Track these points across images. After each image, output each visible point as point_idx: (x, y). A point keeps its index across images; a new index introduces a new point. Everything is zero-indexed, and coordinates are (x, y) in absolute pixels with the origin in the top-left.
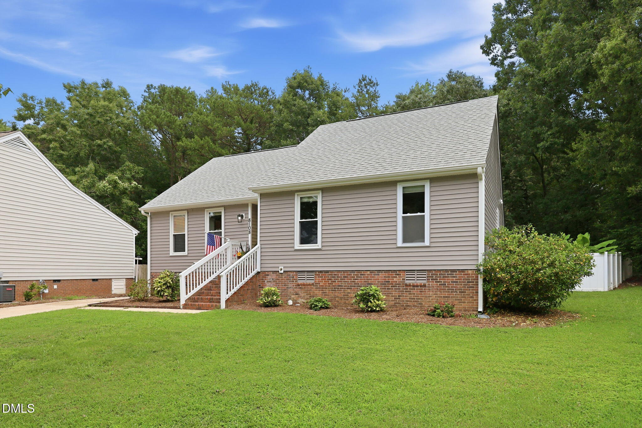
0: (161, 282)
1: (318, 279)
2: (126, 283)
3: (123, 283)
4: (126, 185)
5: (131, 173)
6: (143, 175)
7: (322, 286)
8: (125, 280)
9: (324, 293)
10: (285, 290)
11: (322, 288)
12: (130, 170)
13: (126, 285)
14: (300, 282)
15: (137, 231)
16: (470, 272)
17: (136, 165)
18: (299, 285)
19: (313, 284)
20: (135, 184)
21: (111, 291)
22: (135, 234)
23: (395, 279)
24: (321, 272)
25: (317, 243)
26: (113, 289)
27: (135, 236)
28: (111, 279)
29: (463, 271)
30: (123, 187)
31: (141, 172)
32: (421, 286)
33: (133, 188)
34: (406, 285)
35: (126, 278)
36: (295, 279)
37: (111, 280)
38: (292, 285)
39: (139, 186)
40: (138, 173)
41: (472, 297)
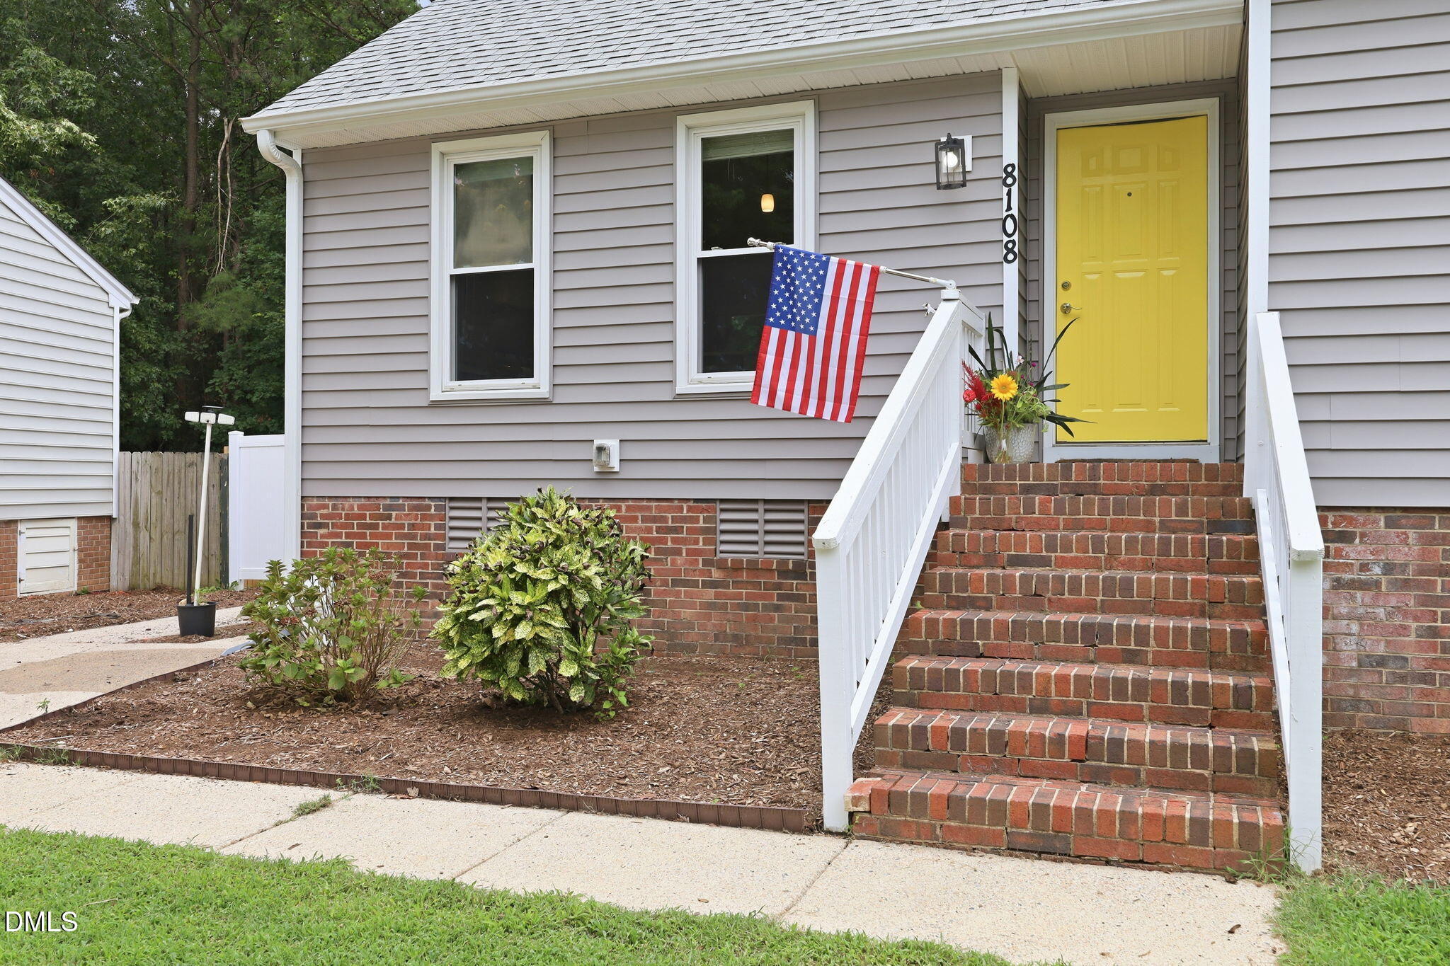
0: (535, 582)
2: (81, 539)
3: (67, 539)
4: (33, 129)
5: (46, 92)
6: (92, 102)
8: (74, 524)
12: (41, 79)
13: (80, 550)
15: (130, 295)
17: (62, 63)
20: (69, 129)
21: (13, 579)
22: (122, 310)
26: (21, 571)
27: (118, 317)
28: (15, 522)
30: (22, 135)
31: (84, 91)
33: (61, 144)
35: (79, 518)
37: (13, 527)
39: (87, 140)
40: (73, 94)
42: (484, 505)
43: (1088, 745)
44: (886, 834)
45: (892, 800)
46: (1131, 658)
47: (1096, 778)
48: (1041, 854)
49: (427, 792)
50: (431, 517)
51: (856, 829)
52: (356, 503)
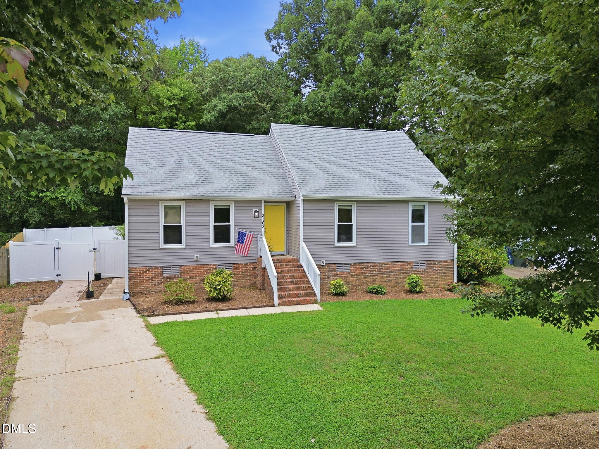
1: (353, 269)
7: (356, 274)
9: (358, 279)
10: (326, 279)
11: (356, 276)
14: (338, 272)
16: (449, 261)
18: (337, 275)
19: (349, 273)
23: (407, 267)
24: (355, 263)
25: (351, 242)
29: (445, 260)
32: (422, 271)
34: (414, 271)
36: (334, 270)
38: (331, 274)
41: (450, 277)
42: (171, 267)
43: (298, 294)
44: (283, 305)
45: (283, 302)
46: (296, 284)
47: (299, 297)
48: (297, 305)
49: (227, 310)
50: (160, 270)
51: (279, 305)
52: (141, 268)
